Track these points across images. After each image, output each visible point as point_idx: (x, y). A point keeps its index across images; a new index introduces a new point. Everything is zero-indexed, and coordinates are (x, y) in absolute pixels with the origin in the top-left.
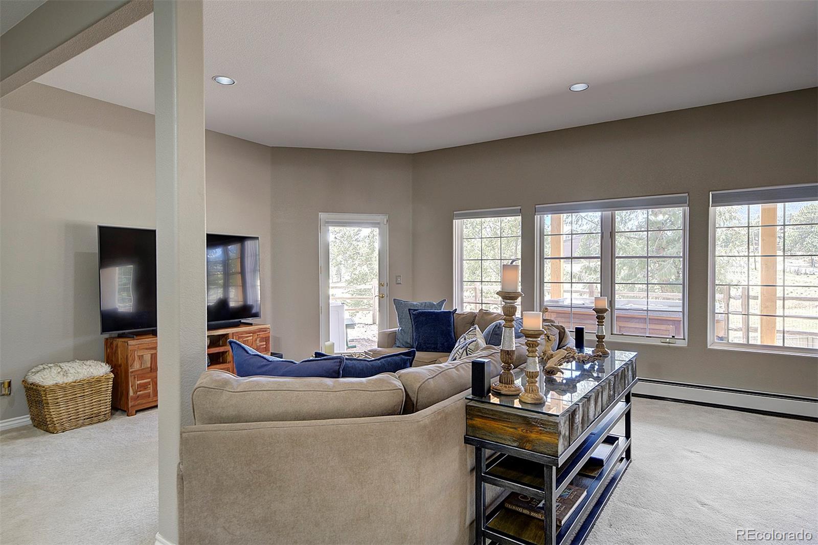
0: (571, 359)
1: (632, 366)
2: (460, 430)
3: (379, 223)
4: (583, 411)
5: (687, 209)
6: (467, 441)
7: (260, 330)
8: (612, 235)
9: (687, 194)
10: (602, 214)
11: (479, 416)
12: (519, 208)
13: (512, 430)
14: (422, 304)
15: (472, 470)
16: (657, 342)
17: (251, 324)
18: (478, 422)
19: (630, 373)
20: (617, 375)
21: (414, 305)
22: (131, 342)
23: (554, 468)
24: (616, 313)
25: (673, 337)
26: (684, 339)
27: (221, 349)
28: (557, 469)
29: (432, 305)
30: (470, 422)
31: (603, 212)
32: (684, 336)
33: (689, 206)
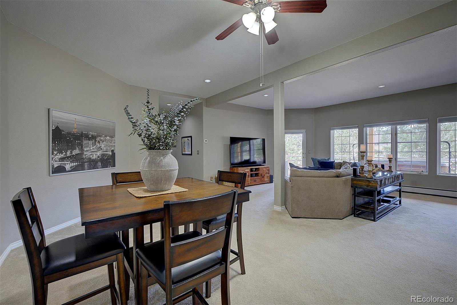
0: (380, 171)
1: (402, 175)
2: (350, 184)
3: (302, 133)
4: (384, 181)
5: (428, 124)
6: (352, 187)
7: (267, 167)
8: (396, 134)
9: (428, 119)
10: (391, 127)
11: (355, 181)
12: (357, 126)
13: (364, 183)
14: (322, 159)
15: (353, 195)
16: (416, 173)
17: (264, 165)
18: (355, 182)
19: (401, 177)
20: (396, 176)
21: (319, 160)
22: (239, 168)
23: (376, 191)
24: (398, 163)
25: (422, 171)
26: (427, 172)
27: (258, 172)
28: (377, 191)
29: (326, 160)
30: (352, 182)
31: (392, 127)
32: (427, 171)
33: (428, 123)
